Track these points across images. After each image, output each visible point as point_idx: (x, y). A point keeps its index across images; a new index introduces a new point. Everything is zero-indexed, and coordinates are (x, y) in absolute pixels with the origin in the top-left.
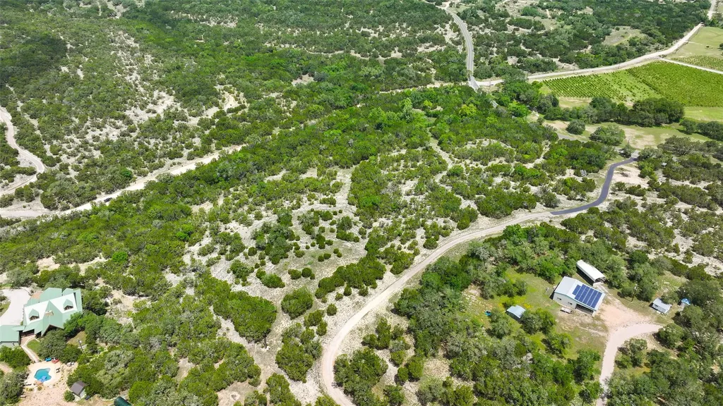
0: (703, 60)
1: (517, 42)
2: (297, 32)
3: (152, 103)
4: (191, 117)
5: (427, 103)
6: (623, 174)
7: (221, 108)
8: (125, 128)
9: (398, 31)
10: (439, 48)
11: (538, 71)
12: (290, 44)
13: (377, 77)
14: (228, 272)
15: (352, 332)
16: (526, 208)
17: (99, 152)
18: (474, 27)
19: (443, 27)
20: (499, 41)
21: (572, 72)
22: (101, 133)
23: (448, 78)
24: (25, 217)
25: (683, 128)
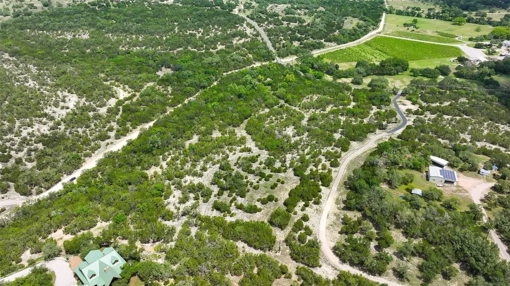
0: (400, 34)
1: (294, 32)
2: (141, 37)
3: (61, 101)
4: (99, 108)
5: (260, 77)
6: (403, 104)
7: (117, 98)
8: (51, 124)
9: (213, 31)
10: (246, 40)
11: (315, 49)
12: (140, 46)
13: (217, 63)
14: (213, 210)
15: (327, 228)
16: (372, 132)
17: (41, 144)
18: (262, 24)
19: (242, 26)
20: (282, 32)
21: (335, 47)
22: (33, 129)
23: (263, 59)
24: (8, 206)
25: (412, 74)
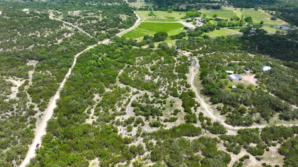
0: (151, 20)
1: (97, 25)
4: (8, 96)
6: (184, 53)
7: (16, 86)
9: (46, 31)
10: (72, 34)
14: (152, 128)
15: (214, 115)
18: (75, 24)
19: (63, 26)
21: (125, 31)
23: (91, 44)
25: (171, 38)
